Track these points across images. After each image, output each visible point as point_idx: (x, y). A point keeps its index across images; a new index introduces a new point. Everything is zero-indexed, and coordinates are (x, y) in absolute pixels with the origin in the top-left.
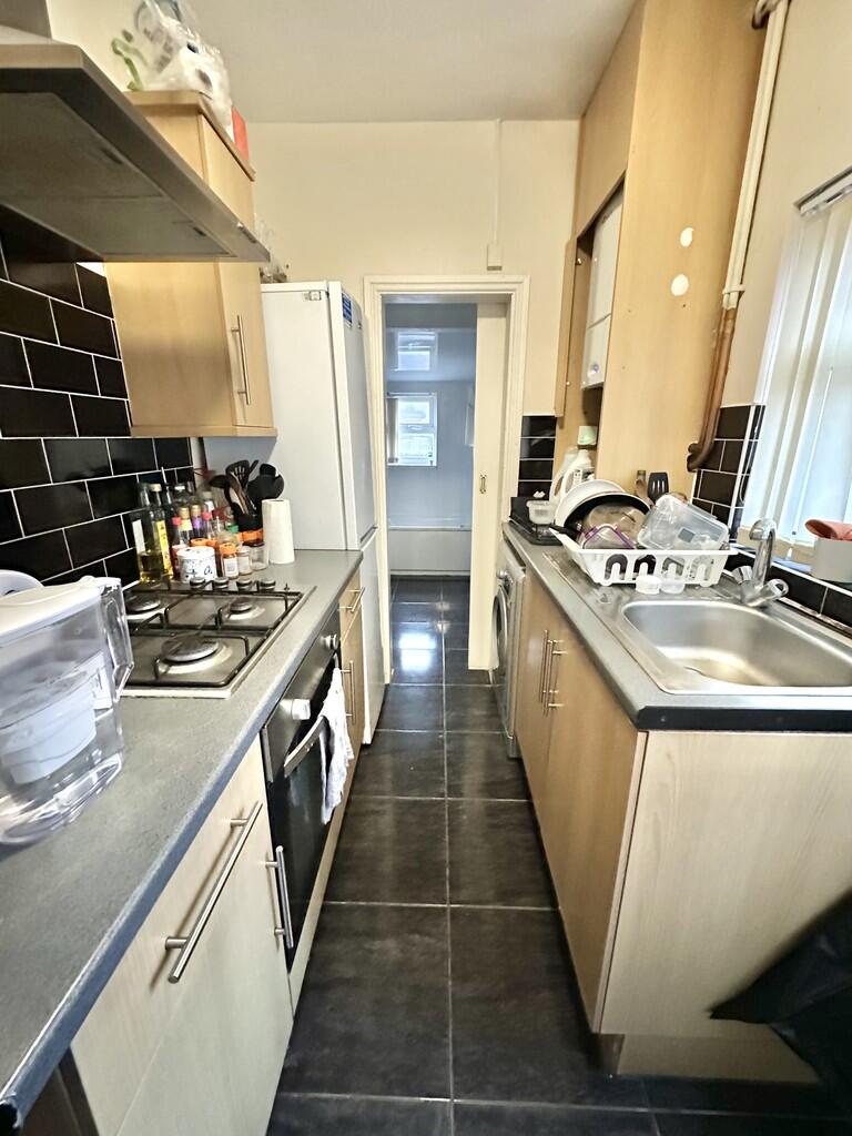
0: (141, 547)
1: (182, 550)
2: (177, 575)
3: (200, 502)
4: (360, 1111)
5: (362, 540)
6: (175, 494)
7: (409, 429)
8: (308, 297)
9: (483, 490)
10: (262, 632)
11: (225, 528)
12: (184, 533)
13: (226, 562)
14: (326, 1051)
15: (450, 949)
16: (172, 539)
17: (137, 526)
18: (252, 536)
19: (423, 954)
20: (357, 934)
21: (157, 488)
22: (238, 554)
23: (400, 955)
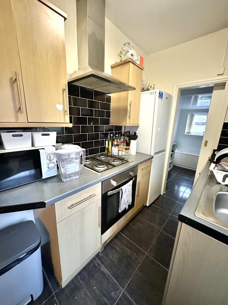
0: (107, 146)
1: (113, 148)
2: (111, 153)
3: (120, 139)
4: (106, 274)
5: (155, 153)
6: (116, 136)
7: (197, 124)
8: (151, 94)
9: (206, 145)
10: (114, 166)
11: (124, 145)
12: (115, 144)
13: (119, 151)
14: (106, 259)
15: (141, 262)
16: (112, 145)
17: (107, 142)
18: (128, 147)
19: (134, 258)
20: (123, 243)
21: (112, 135)
22: (122, 151)
23: (130, 254)
